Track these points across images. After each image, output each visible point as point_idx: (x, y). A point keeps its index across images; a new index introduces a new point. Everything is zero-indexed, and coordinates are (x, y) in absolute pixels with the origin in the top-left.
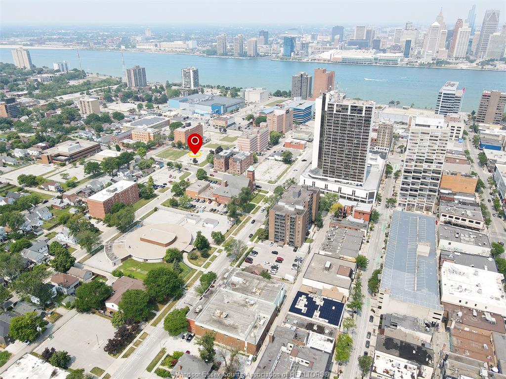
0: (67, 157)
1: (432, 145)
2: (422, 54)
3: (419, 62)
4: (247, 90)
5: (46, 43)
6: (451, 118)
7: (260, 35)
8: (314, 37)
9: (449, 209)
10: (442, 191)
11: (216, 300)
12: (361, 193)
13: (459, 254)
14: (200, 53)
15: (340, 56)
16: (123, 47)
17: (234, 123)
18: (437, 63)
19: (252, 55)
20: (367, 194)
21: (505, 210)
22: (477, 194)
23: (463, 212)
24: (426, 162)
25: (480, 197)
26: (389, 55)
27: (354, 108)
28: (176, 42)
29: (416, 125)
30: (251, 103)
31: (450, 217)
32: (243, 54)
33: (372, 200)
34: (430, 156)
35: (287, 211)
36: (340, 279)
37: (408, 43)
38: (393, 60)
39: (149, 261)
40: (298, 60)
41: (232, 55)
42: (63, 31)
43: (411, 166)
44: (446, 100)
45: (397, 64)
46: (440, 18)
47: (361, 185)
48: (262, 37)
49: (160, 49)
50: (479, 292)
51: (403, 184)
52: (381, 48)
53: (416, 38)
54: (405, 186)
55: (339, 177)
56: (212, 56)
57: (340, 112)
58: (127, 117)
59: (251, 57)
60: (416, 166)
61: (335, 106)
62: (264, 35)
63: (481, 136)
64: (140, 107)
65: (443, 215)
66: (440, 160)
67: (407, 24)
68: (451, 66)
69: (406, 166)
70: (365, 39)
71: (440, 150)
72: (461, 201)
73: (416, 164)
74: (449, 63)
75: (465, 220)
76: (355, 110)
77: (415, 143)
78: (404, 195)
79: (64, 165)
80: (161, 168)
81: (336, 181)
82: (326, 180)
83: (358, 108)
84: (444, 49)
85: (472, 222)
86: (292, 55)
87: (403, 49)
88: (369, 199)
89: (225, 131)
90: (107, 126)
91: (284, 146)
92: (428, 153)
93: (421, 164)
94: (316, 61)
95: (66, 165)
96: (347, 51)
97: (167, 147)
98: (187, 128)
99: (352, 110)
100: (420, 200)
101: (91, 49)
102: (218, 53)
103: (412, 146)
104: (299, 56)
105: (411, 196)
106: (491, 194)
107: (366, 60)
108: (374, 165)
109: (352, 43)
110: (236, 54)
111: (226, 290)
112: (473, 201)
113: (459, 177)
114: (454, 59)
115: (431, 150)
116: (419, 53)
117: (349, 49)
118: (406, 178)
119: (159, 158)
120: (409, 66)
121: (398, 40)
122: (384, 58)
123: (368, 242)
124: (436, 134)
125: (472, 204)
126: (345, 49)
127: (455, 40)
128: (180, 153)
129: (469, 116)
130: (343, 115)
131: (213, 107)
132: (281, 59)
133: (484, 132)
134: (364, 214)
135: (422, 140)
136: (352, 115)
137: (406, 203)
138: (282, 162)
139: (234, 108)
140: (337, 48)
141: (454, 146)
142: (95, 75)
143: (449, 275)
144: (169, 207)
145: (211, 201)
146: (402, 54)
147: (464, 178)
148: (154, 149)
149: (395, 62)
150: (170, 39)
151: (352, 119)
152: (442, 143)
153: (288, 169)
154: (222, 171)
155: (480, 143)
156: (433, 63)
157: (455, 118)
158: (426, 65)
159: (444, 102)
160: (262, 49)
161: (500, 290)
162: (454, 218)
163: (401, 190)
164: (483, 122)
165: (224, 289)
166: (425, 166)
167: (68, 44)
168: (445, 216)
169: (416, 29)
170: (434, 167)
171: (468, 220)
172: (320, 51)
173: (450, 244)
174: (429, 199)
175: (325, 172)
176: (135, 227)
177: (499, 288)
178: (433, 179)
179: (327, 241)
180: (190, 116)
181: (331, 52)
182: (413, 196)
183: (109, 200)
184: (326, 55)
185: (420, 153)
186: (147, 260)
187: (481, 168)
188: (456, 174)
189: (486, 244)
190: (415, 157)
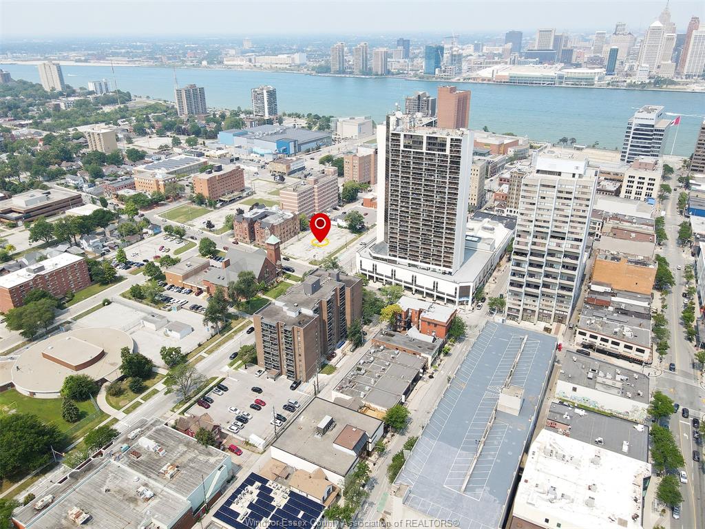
0: (21, 215)
1: (563, 207)
2: (635, 69)
3: (628, 81)
4: (340, 120)
5: (107, 58)
6: (640, 164)
7: (398, 45)
8: (477, 48)
9: (593, 321)
10: (594, 288)
11: (90, 484)
12: (448, 287)
13: (582, 412)
14: (308, 70)
15: (506, 73)
16: (205, 63)
17: (303, 168)
18: (657, 82)
19: (380, 73)
20: (456, 289)
21: (701, 327)
22: (657, 294)
23: (617, 330)
24: (552, 237)
25: (663, 300)
26: (584, 71)
27: (432, 142)
28: (280, 56)
29: (538, 171)
30: (346, 139)
31: (592, 336)
32: (367, 71)
33: (465, 299)
34: (560, 227)
35: (285, 317)
36: (336, 453)
37: (614, 53)
38: (587, 79)
39: (37, 396)
40: (445, 79)
41: (351, 73)
42: (138, 44)
43: (526, 244)
44: (640, 134)
45: (593, 85)
46: (665, 16)
47: (450, 273)
48: (400, 48)
49: (255, 66)
50: (590, 502)
51: (514, 275)
52: (573, 61)
53: (629, 48)
54: (516, 278)
55: (414, 258)
56: (322, 75)
57: (410, 147)
58: (150, 157)
59: (377, 75)
60: (534, 244)
61: (402, 138)
62: (403, 45)
63: (693, 194)
64: (176, 143)
65: (581, 333)
66: (577, 234)
67: (617, 26)
68: (677, 87)
69: (518, 244)
70: (551, 48)
71: (577, 216)
72: (623, 306)
73: (535, 240)
74: (673, 83)
75: (618, 344)
76: (434, 144)
77: (531, 204)
78: (516, 294)
79: (14, 226)
80: (155, 234)
81: (410, 265)
82: (394, 262)
83: (439, 141)
84: (670, 62)
85: (630, 348)
86: (437, 73)
87: (606, 63)
88: (460, 297)
89: (282, 179)
90: (111, 169)
91: (362, 204)
92: (556, 221)
93: (543, 241)
94: (470, 81)
95: (18, 226)
96: (520, 67)
97: (184, 202)
98: (215, 174)
99: (429, 144)
100: (545, 303)
101: (162, 66)
102: (333, 69)
103: (527, 209)
104: (446, 74)
105: (530, 295)
106: (685, 295)
107: (544, 78)
108: (485, 239)
109: (530, 55)
110: (356, 71)
111: (118, 464)
112: (645, 308)
113: (623, 264)
114: (684, 77)
115: (561, 216)
116: (631, 68)
117: (525, 63)
118: (518, 265)
119: (162, 219)
120: (610, 87)
121: (599, 50)
122: (573, 75)
123: (431, 377)
124: (568, 188)
125: (638, 315)
126: (520, 63)
127: (687, 49)
128: (197, 211)
129: (685, 161)
130: (417, 152)
131: (279, 143)
132: (420, 78)
133: (698, 188)
134: (436, 325)
135: (544, 198)
136: (430, 154)
137: (521, 309)
138: (348, 230)
139: (314, 145)
140: (506, 63)
141: (637, 211)
142: (144, 99)
143: (542, 459)
144: (130, 299)
145: (200, 292)
146: (603, 71)
147: (632, 266)
148: (163, 205)
149: (589, 81)
150: (276, 51)
151: (430, 159)
152: (581, 205)
153: (353, 240)
154: (246, 243)
155: (687, 206)
156: (650, 83)
157: (646, 164)
158: (637, 86)
159: (636, 138)
160: (396, 64)
161: (636, 500)
162: (599, 339)
163: (512, 284)
164: (702, 171)
165: (115, 462)
166: (551, 244)
167: (135, 59)
168: (584, 334)
169: (630, 34)
170: (566, 246)
171: (622, 344)
172: (480, 66)
173: (575, 389)
174: (562, 302)
175: (393, 248)
176: (56, 331)
177: (634, 495)
178: (567, 268)
179: (355, 372)
180: (242, 157)
181: (496, 67)
182: (532, 296)
183: (21, 286)
184: (486, 73)
185: (541, 221)
186: (34, 394)
187: (681, 249)
188: (619, 259)
189: (641, 394)
190: (532, 228)
